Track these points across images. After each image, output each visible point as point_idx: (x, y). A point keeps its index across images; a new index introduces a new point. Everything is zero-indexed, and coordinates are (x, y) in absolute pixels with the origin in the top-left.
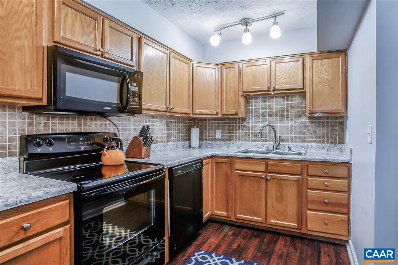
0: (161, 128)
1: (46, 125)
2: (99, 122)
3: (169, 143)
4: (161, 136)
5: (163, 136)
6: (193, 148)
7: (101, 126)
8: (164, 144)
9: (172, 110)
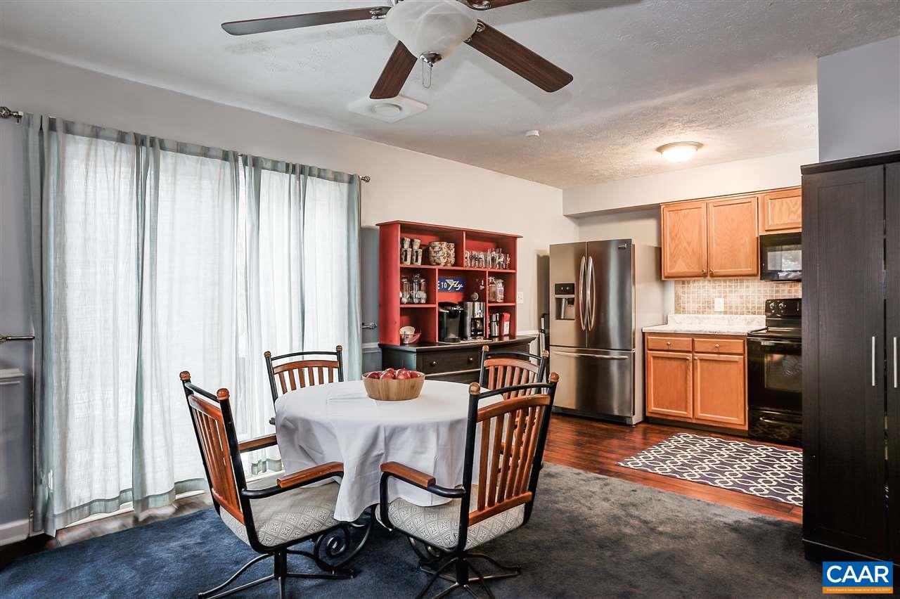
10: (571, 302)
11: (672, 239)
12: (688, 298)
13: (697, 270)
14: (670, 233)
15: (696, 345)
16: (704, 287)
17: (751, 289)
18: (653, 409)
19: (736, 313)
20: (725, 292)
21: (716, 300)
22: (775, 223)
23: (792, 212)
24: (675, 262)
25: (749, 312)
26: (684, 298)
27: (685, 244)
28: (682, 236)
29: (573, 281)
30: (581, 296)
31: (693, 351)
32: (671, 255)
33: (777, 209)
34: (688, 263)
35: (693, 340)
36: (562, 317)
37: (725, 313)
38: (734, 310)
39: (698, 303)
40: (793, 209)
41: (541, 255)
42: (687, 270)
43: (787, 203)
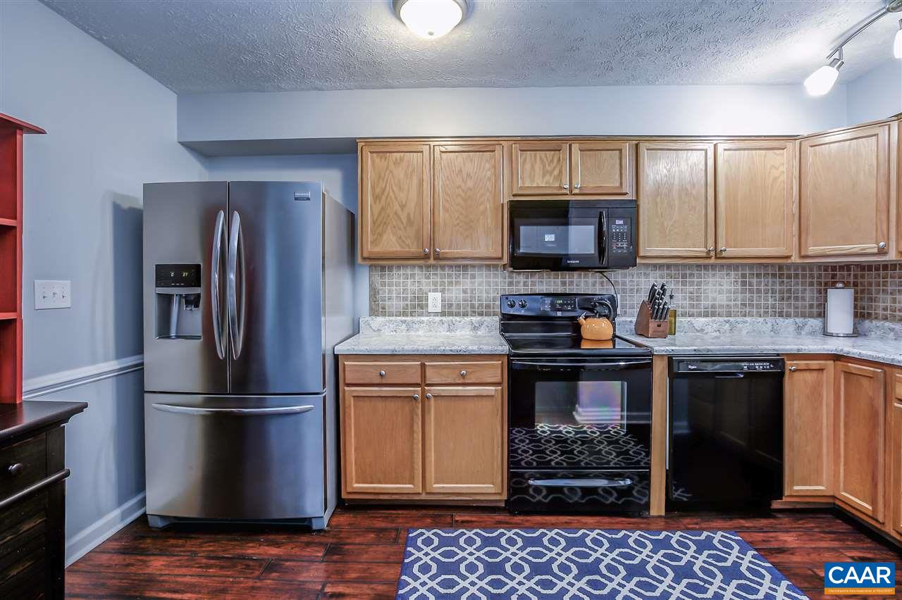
0: (725, 287)
1: (525, 284)
2: (590, 280)
3: (748, 319)
4: (725, 303)
5: (732, 303)
6: (832, 335)
7: (594, 285)
8: (732, 319)
9: (724, 254)
10: (193, 301)
11: (377, 198)
12: (390, 291)
13: (414, 249)
14: (373, 188)
15: (429, 372)
16: (413, 276)
17: (477, 280)
18: (356, 485)
19: (458, 314)
20: (443, 283)
21: (431, 295)
22: (526, 185)
23: (547, 171)
24: (381, 235)
25: (475, 312)
26: (384, 292)
27: (397, 207)
28: (391, 194)
29: (197, 259)
30: (215, 291)
31: (423, 383)
32: (374, 223)
33: (528, 166)
34: (400, 238)
35: (423, 366)
36: (173, 334)
37: (443, 314)
38: (454, 309)
39: (405, 299)
40: (548, 168)
41: (125, 205)
42: (399, 249)
43: (541, 158)
